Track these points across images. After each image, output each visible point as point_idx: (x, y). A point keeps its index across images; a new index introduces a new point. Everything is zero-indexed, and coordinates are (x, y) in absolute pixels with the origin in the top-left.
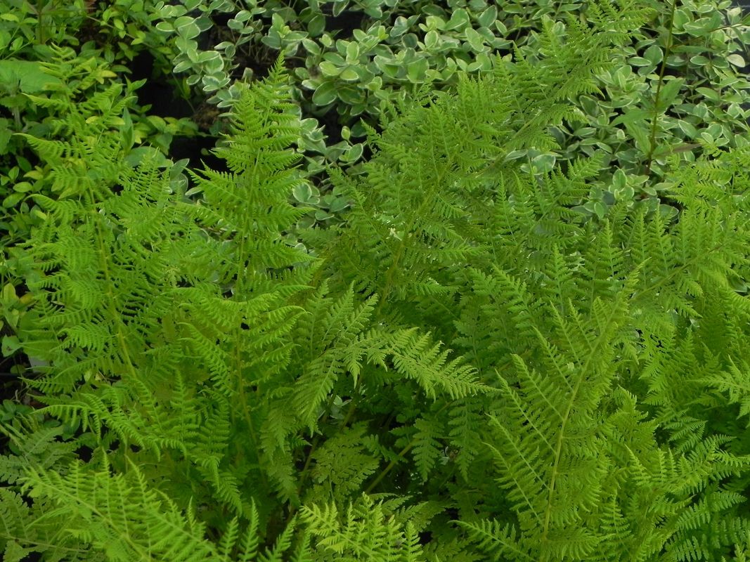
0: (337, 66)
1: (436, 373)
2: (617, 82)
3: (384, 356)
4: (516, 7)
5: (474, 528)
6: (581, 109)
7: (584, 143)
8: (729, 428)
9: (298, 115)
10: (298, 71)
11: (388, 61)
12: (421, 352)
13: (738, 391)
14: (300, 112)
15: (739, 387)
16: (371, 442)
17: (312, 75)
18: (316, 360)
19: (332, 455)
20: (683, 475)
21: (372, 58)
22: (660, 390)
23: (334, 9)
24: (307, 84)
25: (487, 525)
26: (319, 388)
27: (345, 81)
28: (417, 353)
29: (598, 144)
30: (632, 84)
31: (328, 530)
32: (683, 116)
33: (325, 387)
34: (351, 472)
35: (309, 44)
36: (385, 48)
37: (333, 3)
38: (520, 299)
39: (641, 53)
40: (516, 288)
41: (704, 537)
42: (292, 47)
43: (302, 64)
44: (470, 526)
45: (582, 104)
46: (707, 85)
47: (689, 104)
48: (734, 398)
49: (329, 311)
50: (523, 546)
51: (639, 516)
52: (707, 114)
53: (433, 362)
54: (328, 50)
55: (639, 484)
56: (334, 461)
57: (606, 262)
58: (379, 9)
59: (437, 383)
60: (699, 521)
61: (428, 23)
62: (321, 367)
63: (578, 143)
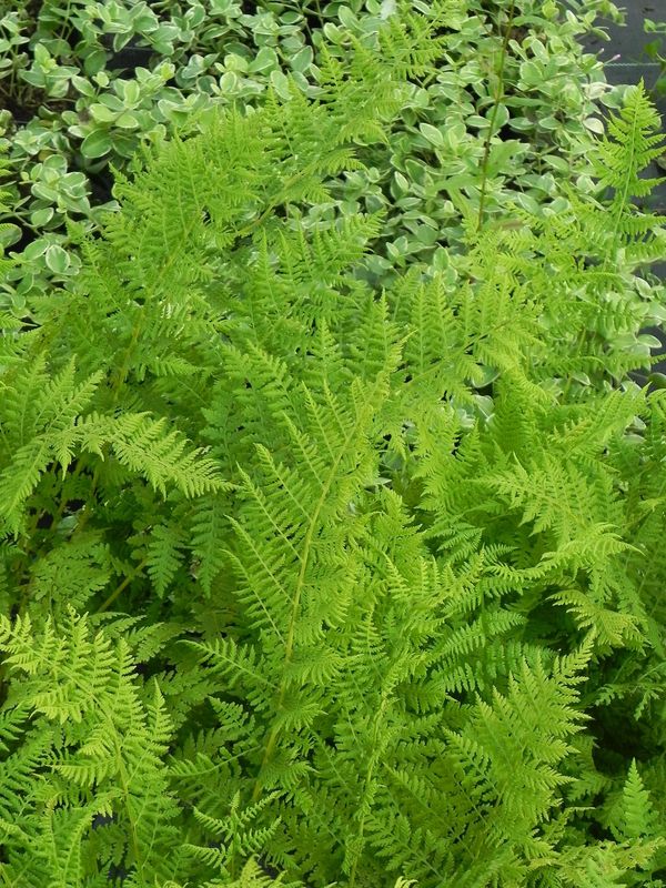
0: (112, 111)
1: (169, 466)
2: (448, 144)
3: (102, 443)
4: (336, 50)
5: (206, 649)
6: (406, 176)
7: (407, 216)
8: (517, 539)
9: (63, 168)
10: (65, 115)
11: (176, 106)
12: (151, 440)
13: (521, 494)
14: (66, 166)
15: (523, 489)
16: (101, 552)
17: (82, 121)
18: (23, 448)
19: (55, 567)
20: (447, 588)
21: (155, 102)
22: (436, 493)
23: (115, 43)
24: (75, 131)
25: (221, 645)
26: (21, 481)
27: (123, 129)
28: (147, 442)
29: (422, 217)
30: (464, 147)
31: (18, 646)
32: (526, 189)
33: (29, 478)
34: (76, 588)
35: (81, 84)
36: (174, 92)
37: (114, 34)
38: (279, 383)
39: (483, 113)
40: (275, 370)
41: (479, 664)
42: (61, 86)
43: (71, 107)
44: (202, 647)
45: (408, 169)
46: (555, 153)
47: (535, 175)
48: (516, 503)
49: (44, 391)
50: (262, 671)
51: (394, 635)
52: (553, 188)
53: (166, 453)
54: (103, 90)
55: (395, 597)
56: (56, 575)
57: (379, 341)
58: (170, 45)
59: (168, 479)
60: (471, 645)
61: (226, 63)
62: (28, 457)
63: (400, 217)
